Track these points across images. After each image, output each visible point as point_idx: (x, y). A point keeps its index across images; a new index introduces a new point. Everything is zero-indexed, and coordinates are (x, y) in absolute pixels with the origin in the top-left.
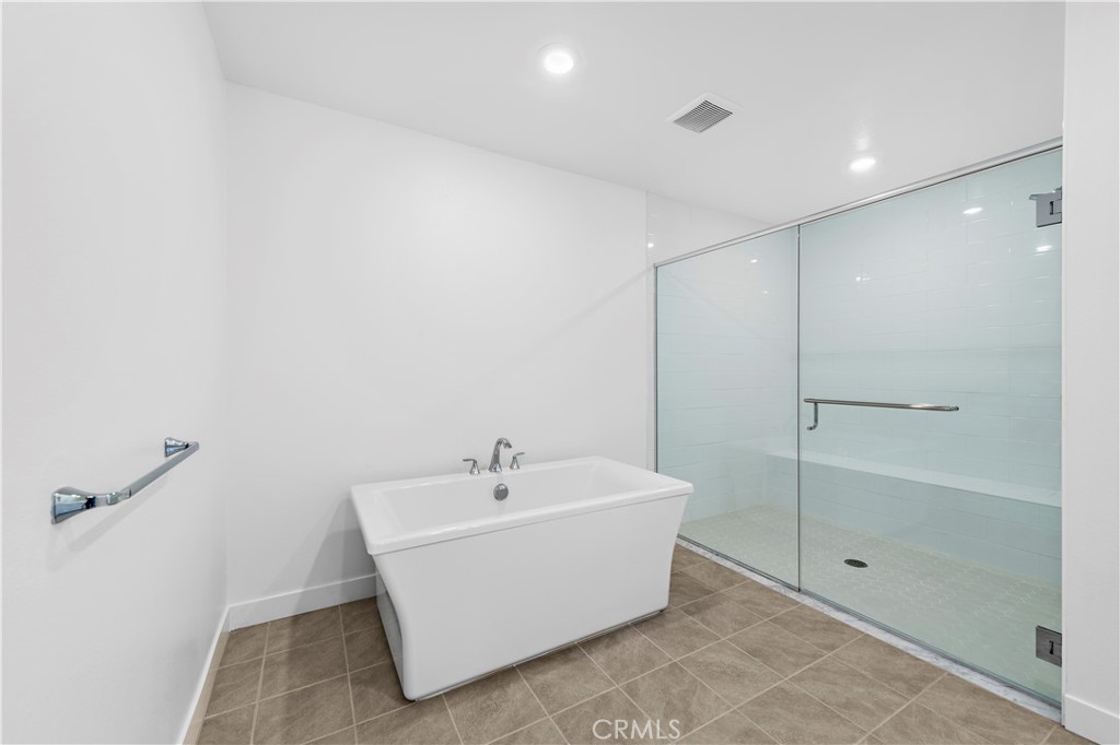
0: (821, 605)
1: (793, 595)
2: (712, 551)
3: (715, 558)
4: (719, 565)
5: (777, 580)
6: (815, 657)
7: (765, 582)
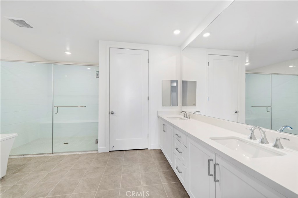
0: (58, 154)
1: (51, 155)
2: (21, 155)
3: (23, 157)
4: (25, 158)
5: (46, 154)
6: (57, 164)
7: (42, 155)
